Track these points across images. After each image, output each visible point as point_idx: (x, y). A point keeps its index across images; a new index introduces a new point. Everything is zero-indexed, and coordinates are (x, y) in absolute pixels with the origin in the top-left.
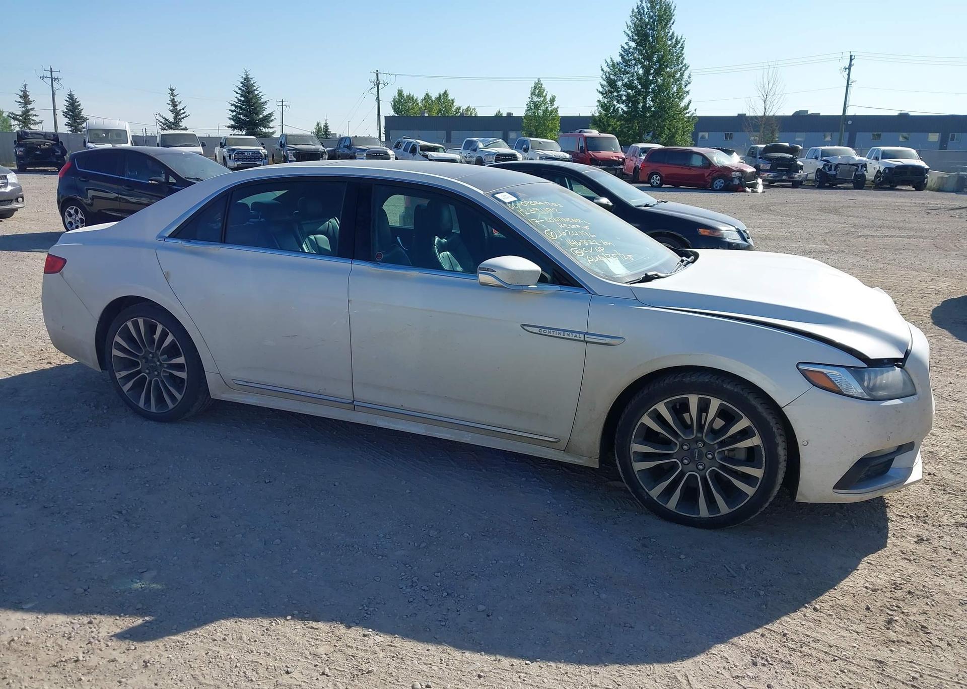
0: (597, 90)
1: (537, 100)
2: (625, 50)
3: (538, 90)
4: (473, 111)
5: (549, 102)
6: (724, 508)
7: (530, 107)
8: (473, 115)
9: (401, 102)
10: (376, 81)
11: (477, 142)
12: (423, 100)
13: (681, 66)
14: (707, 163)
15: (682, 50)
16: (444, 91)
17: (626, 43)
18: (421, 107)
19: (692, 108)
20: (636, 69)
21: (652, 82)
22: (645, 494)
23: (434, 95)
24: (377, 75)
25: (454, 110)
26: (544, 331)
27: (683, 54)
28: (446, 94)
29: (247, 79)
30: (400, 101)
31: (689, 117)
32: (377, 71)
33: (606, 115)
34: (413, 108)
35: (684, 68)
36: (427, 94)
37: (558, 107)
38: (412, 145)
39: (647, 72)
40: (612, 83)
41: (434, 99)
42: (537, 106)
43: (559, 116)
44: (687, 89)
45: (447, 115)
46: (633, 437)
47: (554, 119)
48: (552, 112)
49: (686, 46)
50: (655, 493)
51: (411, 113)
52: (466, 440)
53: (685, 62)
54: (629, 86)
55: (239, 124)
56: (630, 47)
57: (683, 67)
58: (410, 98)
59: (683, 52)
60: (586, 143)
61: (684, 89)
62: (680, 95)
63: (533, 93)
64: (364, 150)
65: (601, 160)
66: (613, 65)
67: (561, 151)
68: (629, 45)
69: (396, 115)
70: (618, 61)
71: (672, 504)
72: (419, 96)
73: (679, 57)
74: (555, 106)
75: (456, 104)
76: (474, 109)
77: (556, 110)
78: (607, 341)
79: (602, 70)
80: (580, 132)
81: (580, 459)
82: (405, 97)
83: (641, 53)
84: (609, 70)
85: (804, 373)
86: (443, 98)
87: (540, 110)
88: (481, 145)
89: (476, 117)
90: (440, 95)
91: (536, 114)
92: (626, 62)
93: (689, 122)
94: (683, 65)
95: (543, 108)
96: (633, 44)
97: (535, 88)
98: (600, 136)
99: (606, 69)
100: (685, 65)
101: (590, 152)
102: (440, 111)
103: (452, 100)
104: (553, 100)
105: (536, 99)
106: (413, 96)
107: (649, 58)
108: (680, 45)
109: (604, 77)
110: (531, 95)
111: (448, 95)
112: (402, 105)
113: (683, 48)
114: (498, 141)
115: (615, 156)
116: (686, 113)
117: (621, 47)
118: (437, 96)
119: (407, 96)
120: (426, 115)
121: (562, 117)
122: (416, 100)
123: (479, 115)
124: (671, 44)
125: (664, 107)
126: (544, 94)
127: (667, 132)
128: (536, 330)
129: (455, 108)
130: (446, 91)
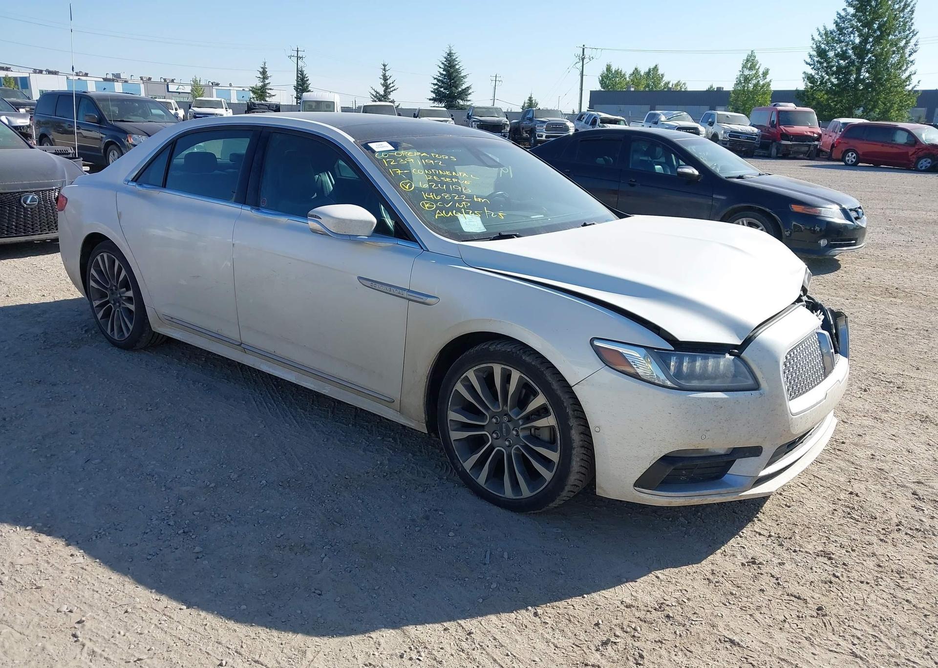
0: (805, 61)
1: (748, 73)
2: (841, 17)
3: (750, 63)
4: (683, 86)
5: (761, 76)
6: (526, 492)
7: (740, 81)
8: (683, 90)
9: (609, 77)
10: (581, 55)
11: (659, 115)
12: (631, 75)
13: (908, 32)
14: (914, 140)
15: (912, 14)
16: (654, 65)
17: (844, 9)
18: (629, 82)
19: (914, 80)
20: (852, 38)
21: (869, 51)
22: (460, 465)
23: (643, 70)
24: (583, 49)
25: (663, 85)
27: (912, 19)
28: (656, 68)
29: (450, 54)
30: (607, 75)
31: (910, 91)
32: (584, 46)
33: (812, 88)
34: (620, 83)
35: (912, 34)
36: (636, 69)
37: (770, 81)
38: (593, 117)
39: (865, 41)
40: (822, 53)
41: (642, 74)
42: (747, 79)
43: (771, 91)
44: (911, 58)
45: (654, 89)
46: (449, 404)
47: (766, 93)
48: (764, 85)
49: (916, 9)
50: (468, 465)
51: (618, 88)
53: (913, 28)
54: (843, 55)
55: (439, 97)
56: (848, 14)
57: (910, 33)
58: (618, 73)
59: (912, 16)
60: (778, 117)
61: (908, 59)
62: (899, 66)
63: (744, 66)
64: (544, 122)
65: (793, 135)
66: (826, 34)
67: (750, 125)
68: (846, 11)
69: (603, 90)
70: (831, 29)
71: (482, 479)
72: (628, 71)
73: (906, 25)
74: (768, 80)
75: (666, 79)
76: (684, 84)
77: (769, 84)
78: (425, 300)
79: (813, 39)
80: (775, 105)
81: (412, 422)
82: (613, 72)
83: (859, 20)
84: (820, 39)
85: (595, 349)
86: (653, 73)
87: (751, 83)
88: (663, 118)
89: (686, 92)
90: (650, 70)
91: (746, 88)
92: (840, 30)
93: (909, 95)
94: (911, 31)
95: (754, 82)
96: (851, 11)
97: (748, 60)
98: (795, 110)
99: (818, 38)
100: (913, 31)
101: (782, 127)
102: (648, 85)
103: (662, 75)
104: (765, 74)
105: (747, 72)
106: (621, 71)
107: (868, 24)
108: (909, 8)
109: (815, 46)
110: (742, 68)
111: (658, 70)
112: (610, 80)
113: (913, 12)
114: (682, 114)
115: (810, 132)
116: (906, 86)
117: (836, 13)
118: (647, 70)
119: (615, 71)
120: (632, 89)
121: (774, 91)
122: (624, 74)
123: (689, 89)
124: (899, 8)
125: (881, 79)
126: (757, 67)
127: (881, 106)
128: (369, 283)
129: (664, 82)
130: (656, 65)
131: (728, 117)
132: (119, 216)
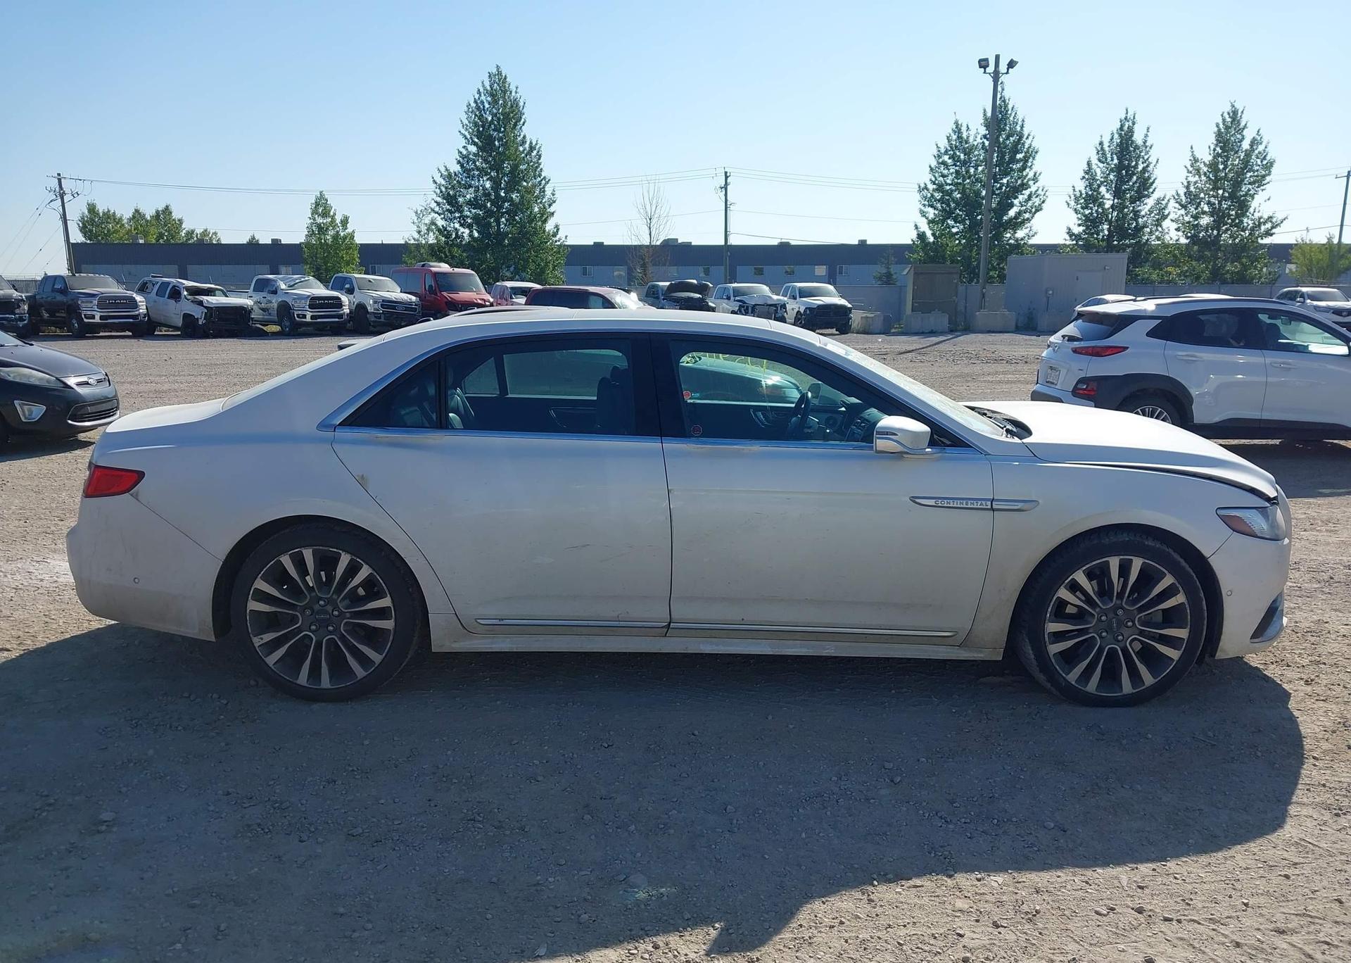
0: (432, 208)
1: (321, 221)
2: (463, 157)
3: (321, 207)
4: (214, 237)
5: (339, 225)
6: (1149, 679)
7: (313, 231)
8: (214, 242)
9: (95, 222)
10: (57, 189)
11: (275, 281)
12: (130, 220)
13: (539, 179)
14: (610, 306)
15: (539, 159)
16: (164, 206)
17: (464, 147)
18: (130, 230)
19: (561, 235)
20: (482, 182)
21: (504, 200)
22: (1062, 679)
23: (149, 213)
24: (60, 181)
25: (183, 235)
26: (944, 503)
27: (540, 164)
28: (167, 210)
30: (92, 220)
31: (560, 246)
32: (59, 175)
33: (446, 243)
34: (116, 232)
35: (543, 182)
36: (137, 211)
37: (353, 232)
38: (170, 287)
39: (496, 186)
40: (451, 200)
41: (149, 218)
42: (322, 229)
43: (357, 244)
44: (552, 209)
45: (172, 241)
46: (1048, 615)
47: (350, 248)
48: (345, 238)
49: (543, 152)
50: (1073, 677)
51: (115, 239)
52: (826, 653)
53: (543, 174)
54: (473, 204)
56: (469, 153)
57: (542, 180)
58: (109, 216)
59: (540, 161)
60: (436, 281)
61: (548, 210)
62: (545, 216)
63: (315, 212)
64: (93, 295)
65: (461, 304)
66: (450, 176)
67: (401, 292)
68: (467, 149)
69: (88, 242)
70: (456, 170)
71: (1092, 686)
72: (125, 213)
73: (535, 168)
74: (349, 230)
75: (187, 226)
76: (215, 233)
77: (352, 237)
78: (1022, 507)
79: (435, 182)
80: (423, 266)
81: (981, 652)
82: (101, 214)
83: (485, 161)
84: (443, 182)
85: (1225, 519)
86: (164, 216)
87: (328, 235)
88: (283, 286)
89: (220, 245)
90: (157, 212)
91: (323, 241)
92: (466, 171)
93: (559, 252)
94: (542, 177)
95: (331, 233)
96: (473, 149)
97: (317, 204)
98: (453, 272)
99: (441, 181)
100: (545, 178)
101: (445, 294)
102: (161, 236)
103: (179, 220)
104: (345, 222)
105: (319, 220)
106: (114, 213)
107: (497, 167)
108: (535, 152)
109: (438, 191)
110: (312, 214)
111: (171, 213)
112: (97, 226)
113: (540, 156)
114: (307, 279)
115: (480, 299)
116: (556, 242)
117: (457, 151)
118: (153, 212)
119: (104, 213)
120: (141, 241)
121: (361, 244)
122: (121, 219)
123: (223, 242)
124: (524, 150)
125: (527, 232)
126: (332, 214)
127: (532, 266)
128: (932, 502)
129: (184, 231)
130: (167, 206)
131: (370, 281)
132: (362, 481)
